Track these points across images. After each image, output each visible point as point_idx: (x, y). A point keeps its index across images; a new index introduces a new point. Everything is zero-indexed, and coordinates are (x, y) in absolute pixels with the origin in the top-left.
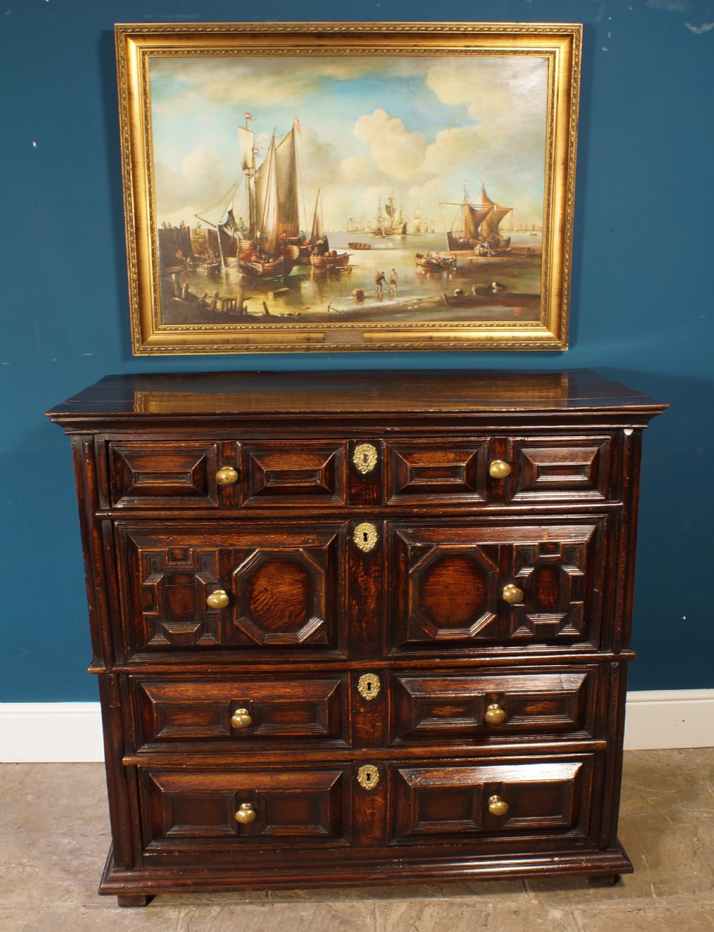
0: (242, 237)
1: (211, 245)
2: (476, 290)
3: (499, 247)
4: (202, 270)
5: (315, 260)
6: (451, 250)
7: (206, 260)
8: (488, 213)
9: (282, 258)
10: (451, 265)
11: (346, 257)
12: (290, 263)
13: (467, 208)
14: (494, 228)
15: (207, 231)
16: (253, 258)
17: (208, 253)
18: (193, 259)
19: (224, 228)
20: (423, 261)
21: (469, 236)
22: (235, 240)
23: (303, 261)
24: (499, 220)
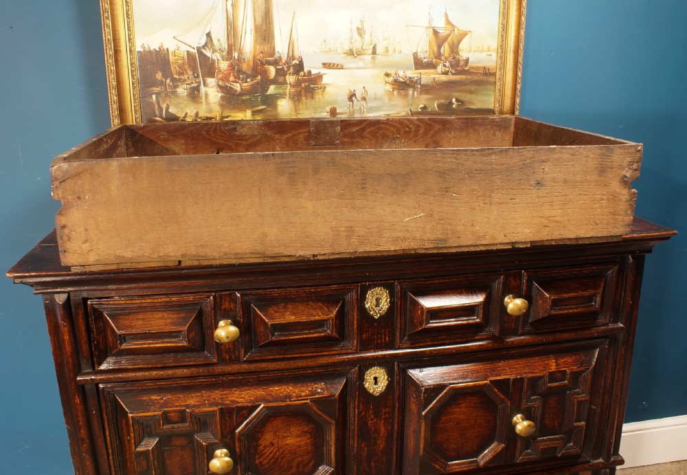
0: (220, 58)
1: (190, 66)
2: (438, 106)
3: (459, 66)
4: (182, 90)
5: (291, 79)
6: (416, 69)
7: (185, 80)
8: (449, 35)
9: (259, 78)
10: (416, 82)
11: (320, 77)
12: (267, 82)
13: (431, 30)
14: (454, 49)
15: (185, 53)
16: (232, 78)
17: (187, 73)
18: (173, 80)
19: (204, 51)
20: (391, 79)
21: (432, 56)
22: (213, 61)
23: (279, 80)
24: (459, 42)
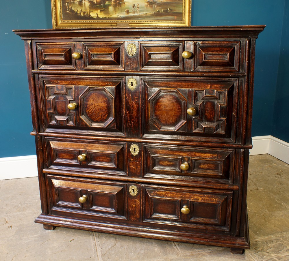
10: (155, 2)
20: (147, 1)
